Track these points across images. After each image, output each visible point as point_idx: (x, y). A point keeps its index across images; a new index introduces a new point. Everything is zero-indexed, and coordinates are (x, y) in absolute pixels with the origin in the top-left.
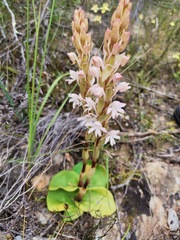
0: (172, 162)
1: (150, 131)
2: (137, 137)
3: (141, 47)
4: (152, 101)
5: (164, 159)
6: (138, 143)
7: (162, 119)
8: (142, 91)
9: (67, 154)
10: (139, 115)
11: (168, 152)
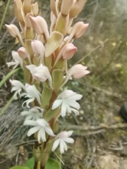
0: (123, 155)
1: (103, 125)
2: (91, 130)
3: (92, 58)
4: (102, 99)
5: (115, 152)
6: (91, 137)
7: (111, 114)
8: (94, 90)
9: (22, 148)
10: (92, 110)
11: (118, 145)
